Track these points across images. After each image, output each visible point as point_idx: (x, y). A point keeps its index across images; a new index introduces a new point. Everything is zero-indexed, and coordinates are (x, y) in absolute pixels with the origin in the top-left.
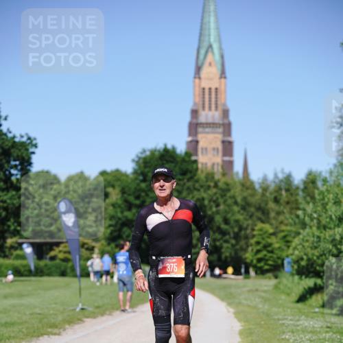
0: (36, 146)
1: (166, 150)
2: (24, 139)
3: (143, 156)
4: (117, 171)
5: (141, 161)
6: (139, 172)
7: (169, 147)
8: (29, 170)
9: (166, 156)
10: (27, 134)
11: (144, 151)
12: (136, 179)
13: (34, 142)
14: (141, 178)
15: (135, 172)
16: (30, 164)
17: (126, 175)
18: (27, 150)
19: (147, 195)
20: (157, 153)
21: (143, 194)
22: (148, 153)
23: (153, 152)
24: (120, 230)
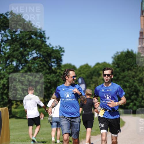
0: (64, 51)
1: (128, 52)
2: (58, 48)
3: (117, 55)
4: (105, 63)
5: (116, 58)
6: (115, 63)
7: (130, 50)
8: (61, 63)
9: (129, 55)
10: (59, 46)
11: (118, 53)
12: (114, 66)
13: (63, 50)
14: (116, 66)
15: (113, 63)
16: (61, 60)
17: (109, 65)
18: (59, 53)
19: (120, 74)
20: (124, 54)
21: (118, 74)
22: (120, 54)
23: (122, 53)
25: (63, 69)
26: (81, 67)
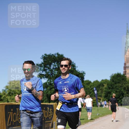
0: (85, 74)
1: (118, 74)
2: (82, 72)
3: (112, 75)
4: (106, 79)
5: (112, 77)
6: (112, 79)
7: (119, 73)
8: (84, 80)
9: (118, 75)
10: (83, 71)
11: (113, 74)
12: (111, 81)
13: (85, 73)
14: (112, 81)
15: (111, 80)
16: (84, 78)
17: (108, 80)
18: (83, 75)
19: (114, 85)
20: (116, 75)
21: (113, 85)
22: (114, 75)
23: (115, 74)
24: (107, 94)
25: (85, 83)
26: (94, 82)
